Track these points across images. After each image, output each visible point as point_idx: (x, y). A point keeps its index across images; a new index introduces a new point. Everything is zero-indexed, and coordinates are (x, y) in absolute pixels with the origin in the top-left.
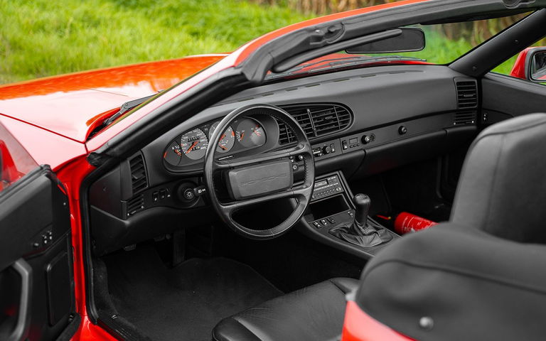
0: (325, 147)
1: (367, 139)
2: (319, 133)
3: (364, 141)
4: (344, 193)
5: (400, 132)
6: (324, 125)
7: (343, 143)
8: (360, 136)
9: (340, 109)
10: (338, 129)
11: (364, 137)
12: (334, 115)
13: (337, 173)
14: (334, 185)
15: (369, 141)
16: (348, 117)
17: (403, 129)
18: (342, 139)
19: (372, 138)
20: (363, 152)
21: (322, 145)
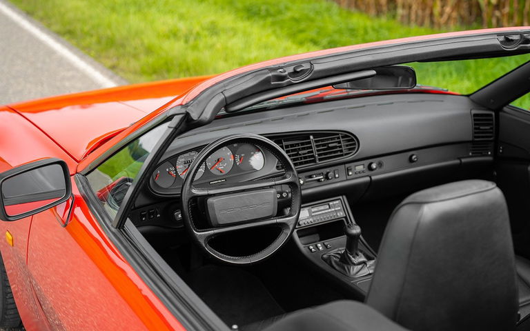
0: (328, 173)
1: (374, 166)
2: (320, 160)
3: (370, 168)
4: (346, 217)
5: (411, 160)
6: (328, 152)
7: (348, 170)
8: (367, 162)
9: (346, 136)
10: (342, 155)
11: (371, 164)
12: (339, 142)
13: (341, 197)
14: (336, 210)
15: (375, 169)
16: (355, 144)
17: (414, 157)
18: (347, 165)
19: (380, 165)
20: (368, 179)
21: (324, 171)
